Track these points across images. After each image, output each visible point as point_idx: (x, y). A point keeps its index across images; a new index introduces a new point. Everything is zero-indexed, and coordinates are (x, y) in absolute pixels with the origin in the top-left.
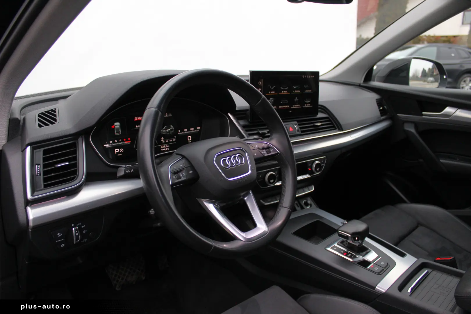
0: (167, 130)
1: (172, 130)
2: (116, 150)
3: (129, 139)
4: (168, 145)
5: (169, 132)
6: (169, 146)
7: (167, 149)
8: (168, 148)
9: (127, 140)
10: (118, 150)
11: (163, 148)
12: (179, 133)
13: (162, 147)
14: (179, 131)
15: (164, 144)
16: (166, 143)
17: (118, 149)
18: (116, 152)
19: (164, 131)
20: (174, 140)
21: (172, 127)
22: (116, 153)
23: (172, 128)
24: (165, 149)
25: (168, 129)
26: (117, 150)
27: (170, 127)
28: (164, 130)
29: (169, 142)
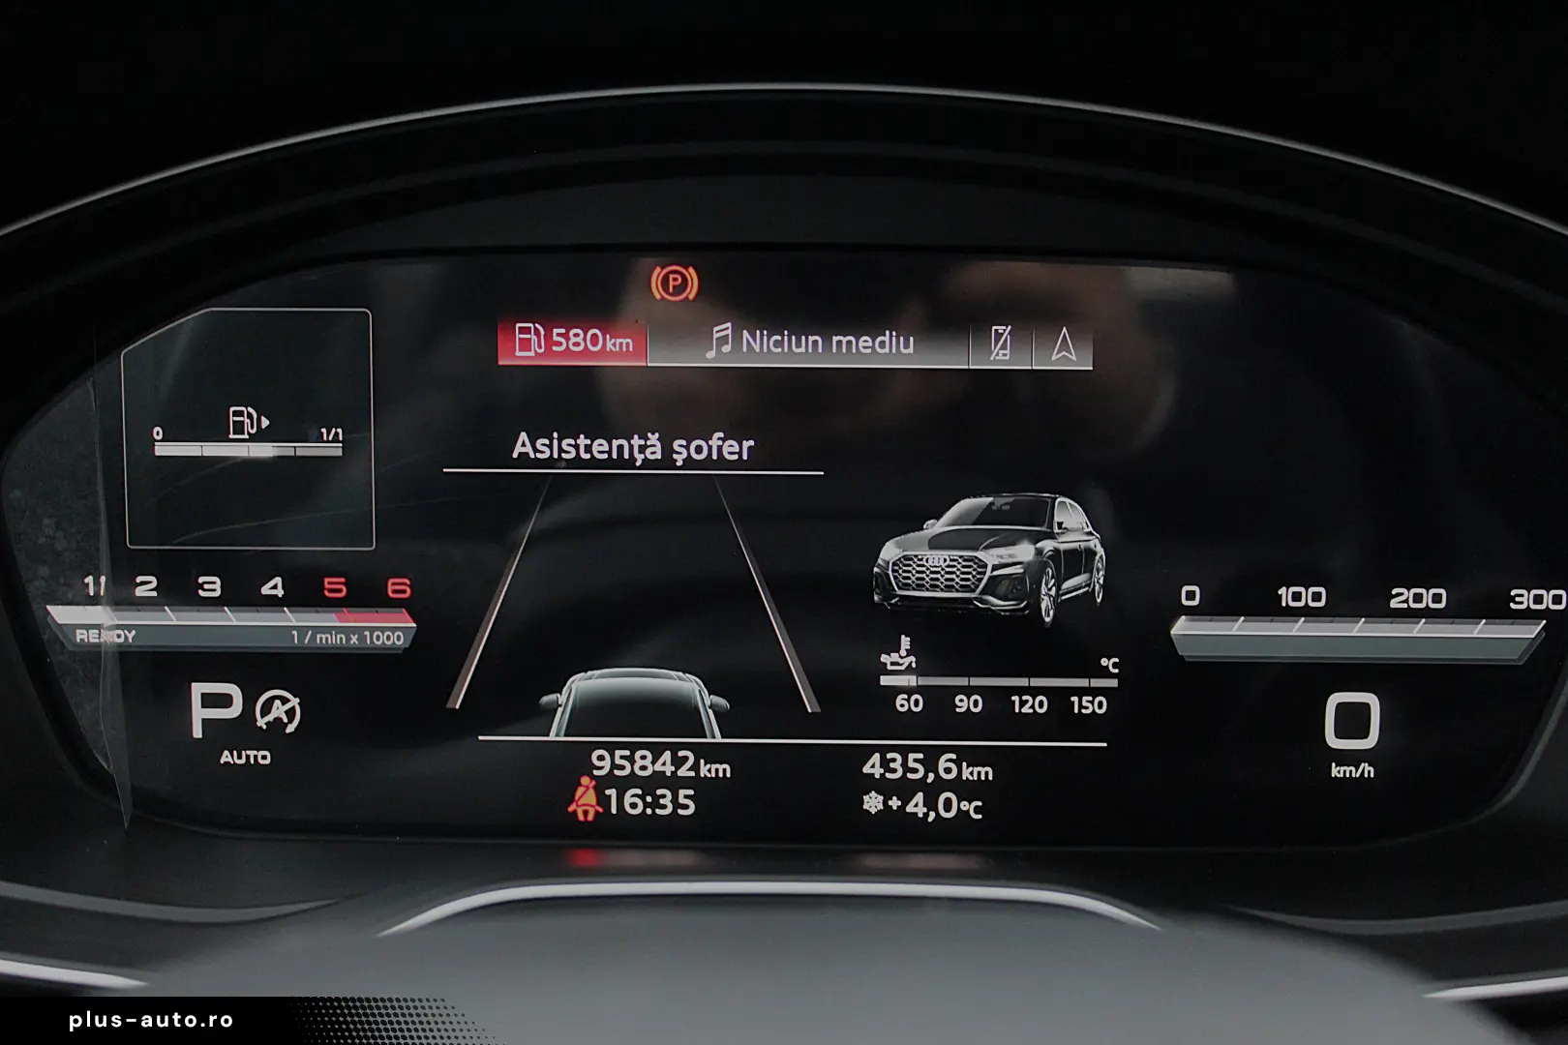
0: (991, 557)
1: (1075, 561)
2: (198, 689)
3: (398, 586)
4: (965, 756)
5: (1024, 587)
6: (986, 772)
7: (951, 806)
8: (965, 789)
9: (366, 595)
10: (225, 701)
11: (885, 788)
12: (1181, 627)
13: (873, 767)
14: (1191, 594)
15: (909, 726)
16: (938, 717)
17: (233, 690)
18: (199, 714)
19: (938, 558)
20: (1094, 706)
21: (1073, 523)
22: (197, 733)
23: (1066, 543)
24: (917, 806)
25: (1011, 540)
26: (209, 701)
27: (1037, 520)
28: (936, 543)
29: (999, 715)
